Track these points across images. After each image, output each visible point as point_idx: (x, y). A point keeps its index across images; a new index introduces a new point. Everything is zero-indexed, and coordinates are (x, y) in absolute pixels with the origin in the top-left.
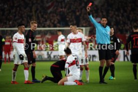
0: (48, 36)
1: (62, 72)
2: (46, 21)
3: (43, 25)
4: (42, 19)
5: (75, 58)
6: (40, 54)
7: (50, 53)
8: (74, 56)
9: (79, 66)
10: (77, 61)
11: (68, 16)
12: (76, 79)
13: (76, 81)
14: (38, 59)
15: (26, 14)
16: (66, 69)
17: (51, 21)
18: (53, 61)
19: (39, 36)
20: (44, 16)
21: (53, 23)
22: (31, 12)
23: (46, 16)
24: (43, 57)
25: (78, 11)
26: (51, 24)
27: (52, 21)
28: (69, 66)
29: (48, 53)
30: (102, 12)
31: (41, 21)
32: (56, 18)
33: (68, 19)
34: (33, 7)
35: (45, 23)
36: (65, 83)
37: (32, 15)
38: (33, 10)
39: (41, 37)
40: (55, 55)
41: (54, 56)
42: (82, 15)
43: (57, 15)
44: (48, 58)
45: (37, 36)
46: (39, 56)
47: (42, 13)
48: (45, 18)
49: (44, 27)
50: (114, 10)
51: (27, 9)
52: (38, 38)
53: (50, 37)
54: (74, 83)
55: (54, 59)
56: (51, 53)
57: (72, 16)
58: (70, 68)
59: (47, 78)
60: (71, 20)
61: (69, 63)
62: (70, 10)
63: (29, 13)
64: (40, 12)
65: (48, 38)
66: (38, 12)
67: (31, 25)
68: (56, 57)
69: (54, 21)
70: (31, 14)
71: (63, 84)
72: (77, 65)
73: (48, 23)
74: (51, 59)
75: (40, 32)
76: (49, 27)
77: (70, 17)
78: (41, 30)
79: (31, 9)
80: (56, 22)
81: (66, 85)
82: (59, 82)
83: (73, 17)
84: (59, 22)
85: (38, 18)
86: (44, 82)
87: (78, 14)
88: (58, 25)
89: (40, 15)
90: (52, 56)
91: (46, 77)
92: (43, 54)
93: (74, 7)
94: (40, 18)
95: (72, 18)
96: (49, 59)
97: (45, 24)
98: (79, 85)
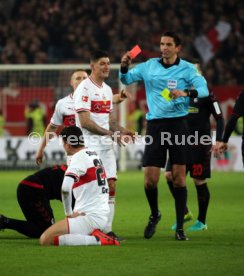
0: (11, 92)
1: (54, 203)
5: (96, 162)
7: (14, 144)
8: (90, 154)
9: (107, 186)
10: (101, 170)
11: (71, 28)
13: (96, 233)
16: (66, 193)
17: (18, 42)
18: (23, 168)
21: (26, 50)
23: (5, 29)
25: (106, 13)
26: (18, 52)
27: (23, 43)
29: (9, 143)
30: (180, 16)
32: (34, 35)
33: (72, 37)
36: (61, 238)
40: (31, 149)
41: (29, 154)
42: (117, 26)
43: (38, 25)
44: (9, 158)
50: (219, 8)
53: (14, 93)
54: (92, 240)
55: (26, 164)
56: (19, 143)
57: (84, 28)
60: (82, 39)
61: (73, 177)
62: (79, 10)
65: (9, 98)
68: (33, 157)
69: (30, 42)
71: (56, 242)
72: (100, 183)
73: (10, 48)
74: (19, 163)
76: (13, 60)
77: (79, 31)
80: (33, 47)
81: (66, 246)
82: (43, 237)
83: (89, 31)
84: (44, 48)
87: (104, 20)
88: (42, 55)
90: (22, 154)
95: (83, 34)
96: (11, 163)
98: (104, 244)
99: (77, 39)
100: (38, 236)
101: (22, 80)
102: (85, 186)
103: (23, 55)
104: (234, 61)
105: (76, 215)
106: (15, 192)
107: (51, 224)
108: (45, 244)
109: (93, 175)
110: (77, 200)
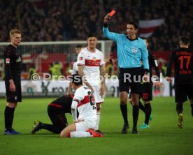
0: (44, 56)
1: (67, 115)
2: (39, 30)
3: (34, 36)
4: (33, 27)
5: (89, 93)
6: (30, 86)
7: (46, 84)
9: (95, 106)
10: (92, 97)
11: (75, 22)
12: (90, 127)
13: (90, 130)
14: (27, 94)
15: (5, 19)
16: (74, 110)
17: (47, 30)
18: (51, 97)
19: (28, 55)
20: (37, 22)
21: (51, 34)
22: (14, 15)
23: (40, 23)
24: (34, 91)
25: (93, 13)
26: (47, 35)
27: (50, 30)
28: (79, 105)
29: (43, 83)
30: (133, 15)
31: (31, 31)
32: (56, 26)
33: (75, 27)
34: (18, 8)
35: (37, 33)
36: (72, 133)
37: (16, 21)
38: (18, 13)
39: (31, 58)
40: (55, 86)
41: (54, 89)
42: (100, 20)
43: (58, 20)
44: (43, 91)
45: (24, 56)
46: (28, 89)
47: (33, 18)
48: (37, 26)
49: (36, 40)
50: (153, 10)
51: (7, 10)
52: (26, 58)
53: (45, 57)
54: (88, 134)
55: (53, 94)
56: (49, 83)
57: (82, 21)
58: (81, 109)
59: (41, 126)
60: (81, 28)
61: (77, 101)
62: (79, 12)
63: (10, 18)
64: (30, 16)
65: (42, 59)
66: (26, 15)
67: (11, 35)
68: (56, 91)
69: (53, 30)
70: (14, 19)
71: (69, 136)
72: (92, 104)
73: (42, 33)
74: (49, 94)
75: (29, 49)
76: (45, 39)
77: (79, 23)
78: (31, 46)
79: (14, 10)
80: (55, 32)
81: (74, 138)
82: (62, 133)
83: (85, 23)
84: (61, 32)
85: (26, 26)
86: (37, 132)
87: (93, 17)
88: (60, 36)
89: (28, 20)
90: (50, 89)
91: (40, 123)
92: (35, 86)
93: (86, 7)
94: (30, 26)
95: (82, 25)
96: (44, 94)
97: (37, 36)
98: (94, 136)
99: (78, 28)
100: (59, 133)
101: (49, 50)
102: (83, 106)
103: (49, 37)
104: (162, 38)
105: (79, 121)
106: (46, 109)
107: (66, 126)
108: (63, 137)
109: (88, 99)
110: (80, 113)
